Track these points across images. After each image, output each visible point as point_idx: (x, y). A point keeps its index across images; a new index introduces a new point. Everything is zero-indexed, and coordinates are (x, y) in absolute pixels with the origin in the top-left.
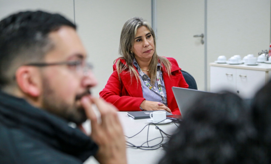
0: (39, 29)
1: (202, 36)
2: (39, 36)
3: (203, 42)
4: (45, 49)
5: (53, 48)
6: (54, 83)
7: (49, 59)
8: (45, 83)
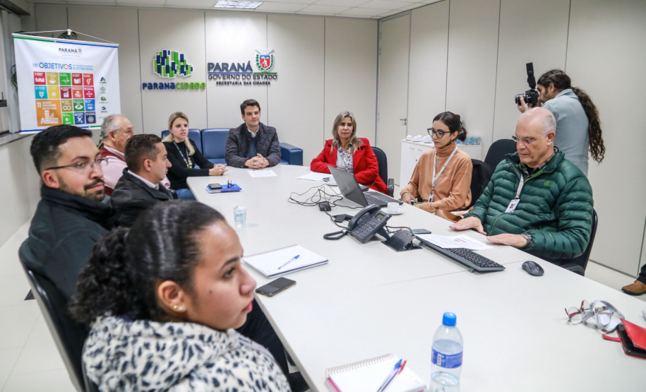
0: (51, 144)
1: (405, 120)
2: (51, 148)
3: (405, 124)
4: (56, 157)
5: (61, 155)
6: (66, 181)
7: (60, 163)
8: (60, 179)
